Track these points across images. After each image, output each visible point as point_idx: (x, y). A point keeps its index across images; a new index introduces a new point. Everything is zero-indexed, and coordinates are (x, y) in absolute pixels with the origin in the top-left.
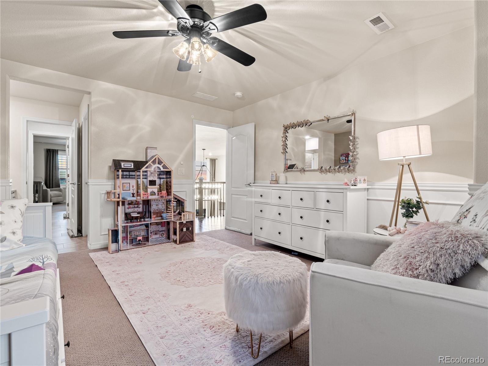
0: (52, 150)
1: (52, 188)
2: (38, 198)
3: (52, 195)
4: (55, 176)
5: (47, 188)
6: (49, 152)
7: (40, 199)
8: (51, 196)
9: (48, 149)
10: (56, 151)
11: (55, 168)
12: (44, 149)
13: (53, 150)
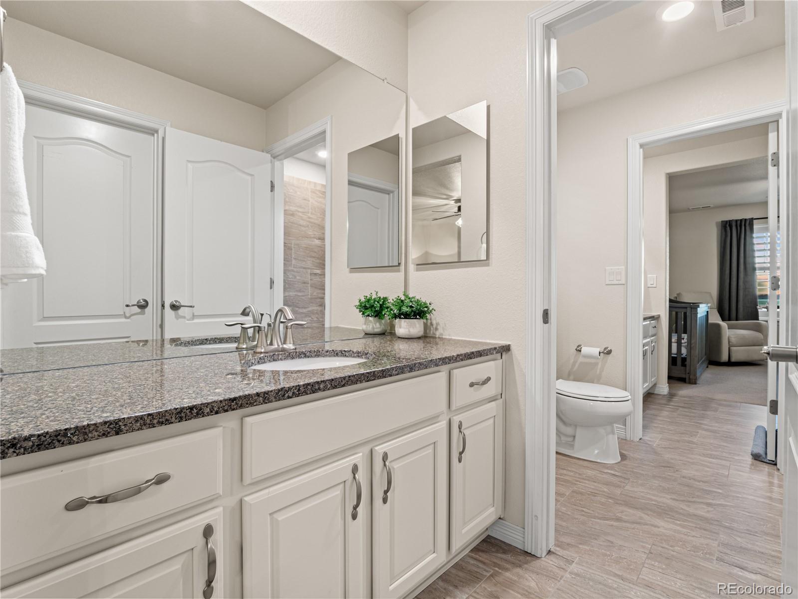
0: (736, 221)
1: (737, 320)
2: (686, 347)
3: (733, 340)
4: (745, 289)
5: (723, 320)
6: (728, 229)
7: (692, 352)
8: (729, 342)
9: (727, 221)
10: (748, 222)
11: (745, 268)
12: (717, 223)
13: (739, 222)
